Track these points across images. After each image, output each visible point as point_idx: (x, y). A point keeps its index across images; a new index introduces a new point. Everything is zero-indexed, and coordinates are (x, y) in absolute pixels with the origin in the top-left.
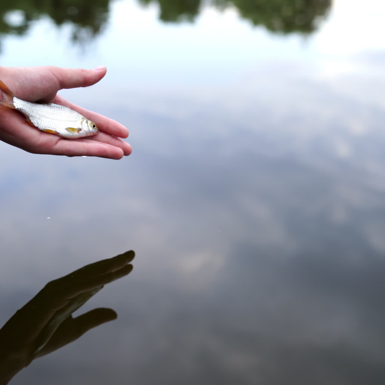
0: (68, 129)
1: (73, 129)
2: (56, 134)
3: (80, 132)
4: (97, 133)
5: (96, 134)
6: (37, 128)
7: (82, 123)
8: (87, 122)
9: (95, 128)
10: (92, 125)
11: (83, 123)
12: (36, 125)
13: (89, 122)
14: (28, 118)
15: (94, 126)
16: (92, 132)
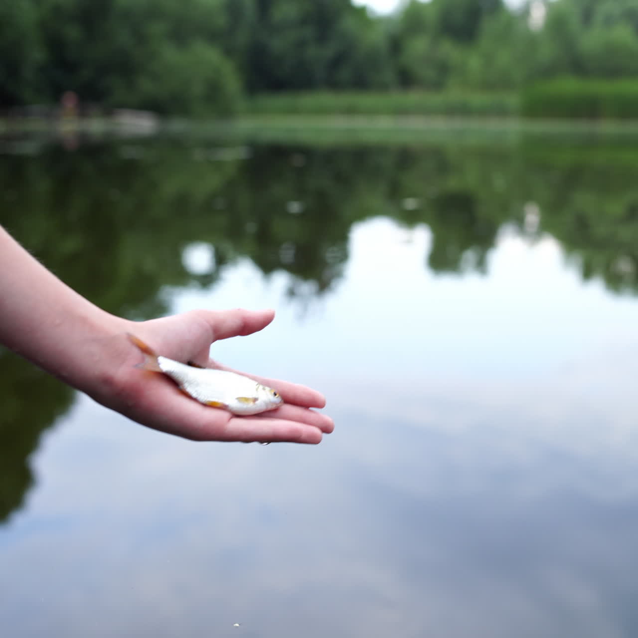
0: (240, 399)
1: (246, 400)
2: (223, 408)
3: (257, 402)
4: (280, 404)
5: (278, 405)
6: (195, 400)
7: (257, 390)
8: (264, 389)
9: (276, 396)
10: (273, 393)
11: (259, 390)
12: (194, 395)
13: (267, 389)
14: (182, 384)
15: (275, 394)
16: (274, 403)
